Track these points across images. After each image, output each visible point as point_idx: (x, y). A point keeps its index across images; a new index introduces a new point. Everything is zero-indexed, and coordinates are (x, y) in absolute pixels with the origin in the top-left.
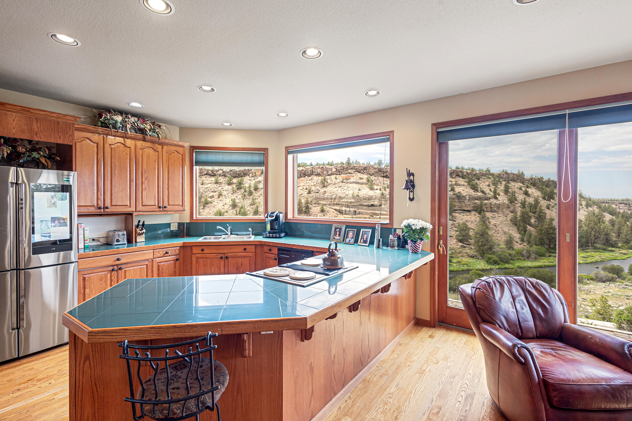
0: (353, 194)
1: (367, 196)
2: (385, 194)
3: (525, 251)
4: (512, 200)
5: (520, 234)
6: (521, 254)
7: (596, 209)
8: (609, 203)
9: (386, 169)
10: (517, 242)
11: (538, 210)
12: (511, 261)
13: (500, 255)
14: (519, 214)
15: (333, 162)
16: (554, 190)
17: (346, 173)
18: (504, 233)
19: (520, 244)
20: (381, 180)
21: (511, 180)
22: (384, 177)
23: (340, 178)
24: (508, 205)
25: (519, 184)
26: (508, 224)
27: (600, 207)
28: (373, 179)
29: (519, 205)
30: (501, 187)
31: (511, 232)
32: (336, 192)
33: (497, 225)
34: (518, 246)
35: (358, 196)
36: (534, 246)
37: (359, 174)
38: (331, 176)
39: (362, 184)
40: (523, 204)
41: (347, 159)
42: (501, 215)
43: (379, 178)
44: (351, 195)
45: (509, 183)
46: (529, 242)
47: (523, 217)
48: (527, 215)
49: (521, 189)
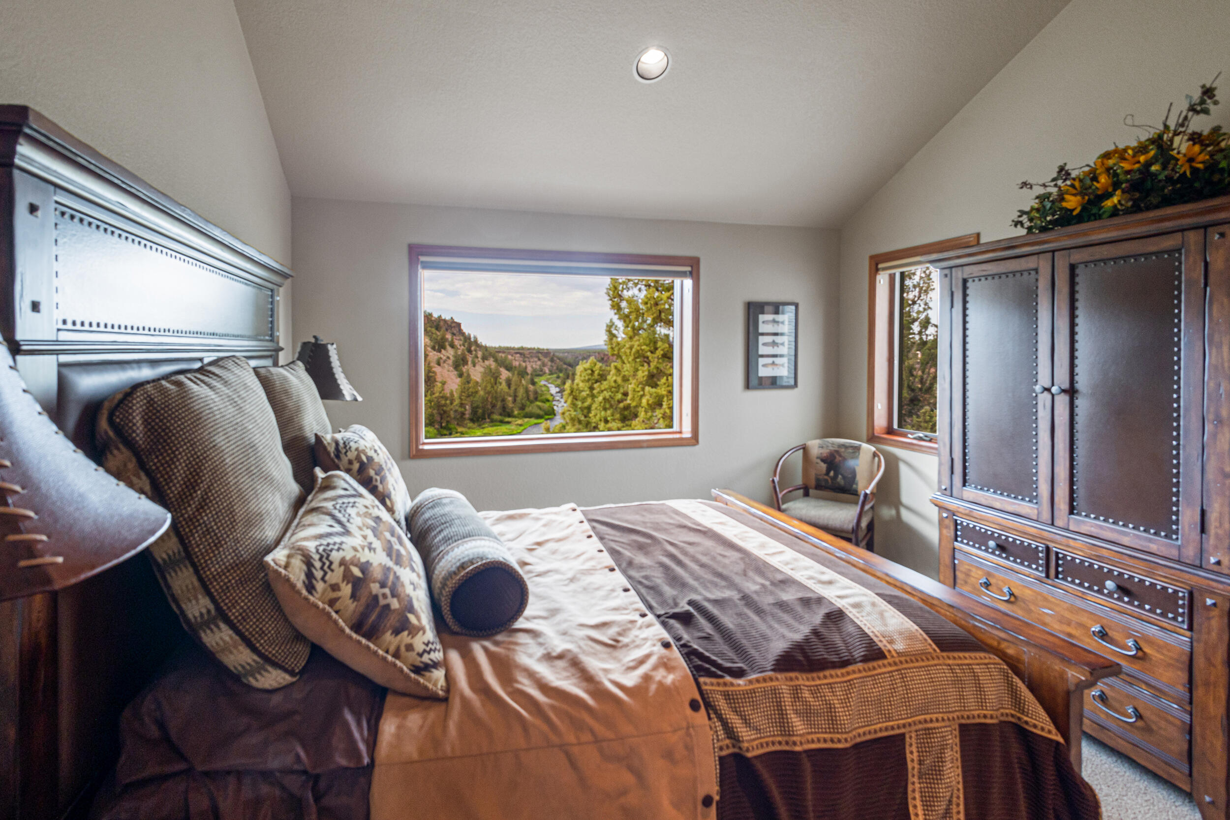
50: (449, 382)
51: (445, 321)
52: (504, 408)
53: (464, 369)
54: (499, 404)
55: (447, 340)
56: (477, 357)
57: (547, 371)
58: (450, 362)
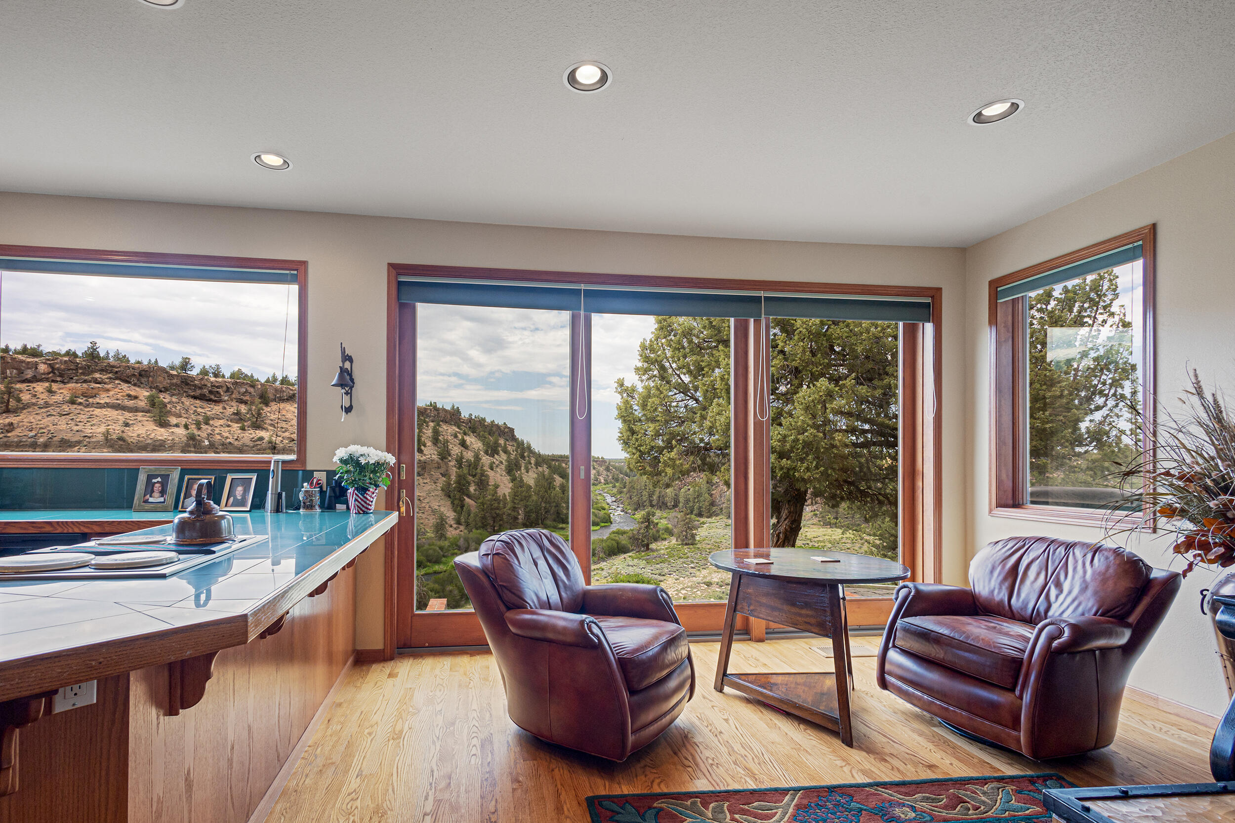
0: (107, 434)
1: (149, 441)
2: (198, 438)
3: (462, 539)
4: (444, 454)
5: (455, 511)
6: (457, 545)
7: (545, 469)
8: (559, 460)
9: (202, 379)
10: (451, 526)
11: (479, 471)
12: (444, 559)
13: (427, 550)
14: (453, 478)
15: (39, 346)
16: (498, 440)
17: (85, 381)
18: (433, 511)
19: (455, 529)
20: (188, 403)
21: (442, 421)
22: (195, 398)
23: (65, 392)
24: (437, 463)
25: (454, 427)
26: (437, 495)
27: (549, 467)
28: (166, 401)
29: (452, 463)
30: (428, 432)
31: (442, 509)
32: (52, 428)
33: (421, 499)
34: (452, 533)
35: (121, 439)
36: (474, 530)
37: (125, 386)
38: (34, 385)
39: (135, 410)
40: (460, 461)
41: (90, 345)
42: (428, 481)
43: (184, 399)
44: (100, 438)
45: (439, 425)
46: (467, 525)
47: (460, 484)
48: (465, 480)
49: (456, 436)
50: (502, 486)
51: (497, 425)
52: (558, 513)
53: (517, 474)
54: (553, 510)
55: (498, 445)
56: (531, 464)
57: (603, 481)
58: (503, 467)
